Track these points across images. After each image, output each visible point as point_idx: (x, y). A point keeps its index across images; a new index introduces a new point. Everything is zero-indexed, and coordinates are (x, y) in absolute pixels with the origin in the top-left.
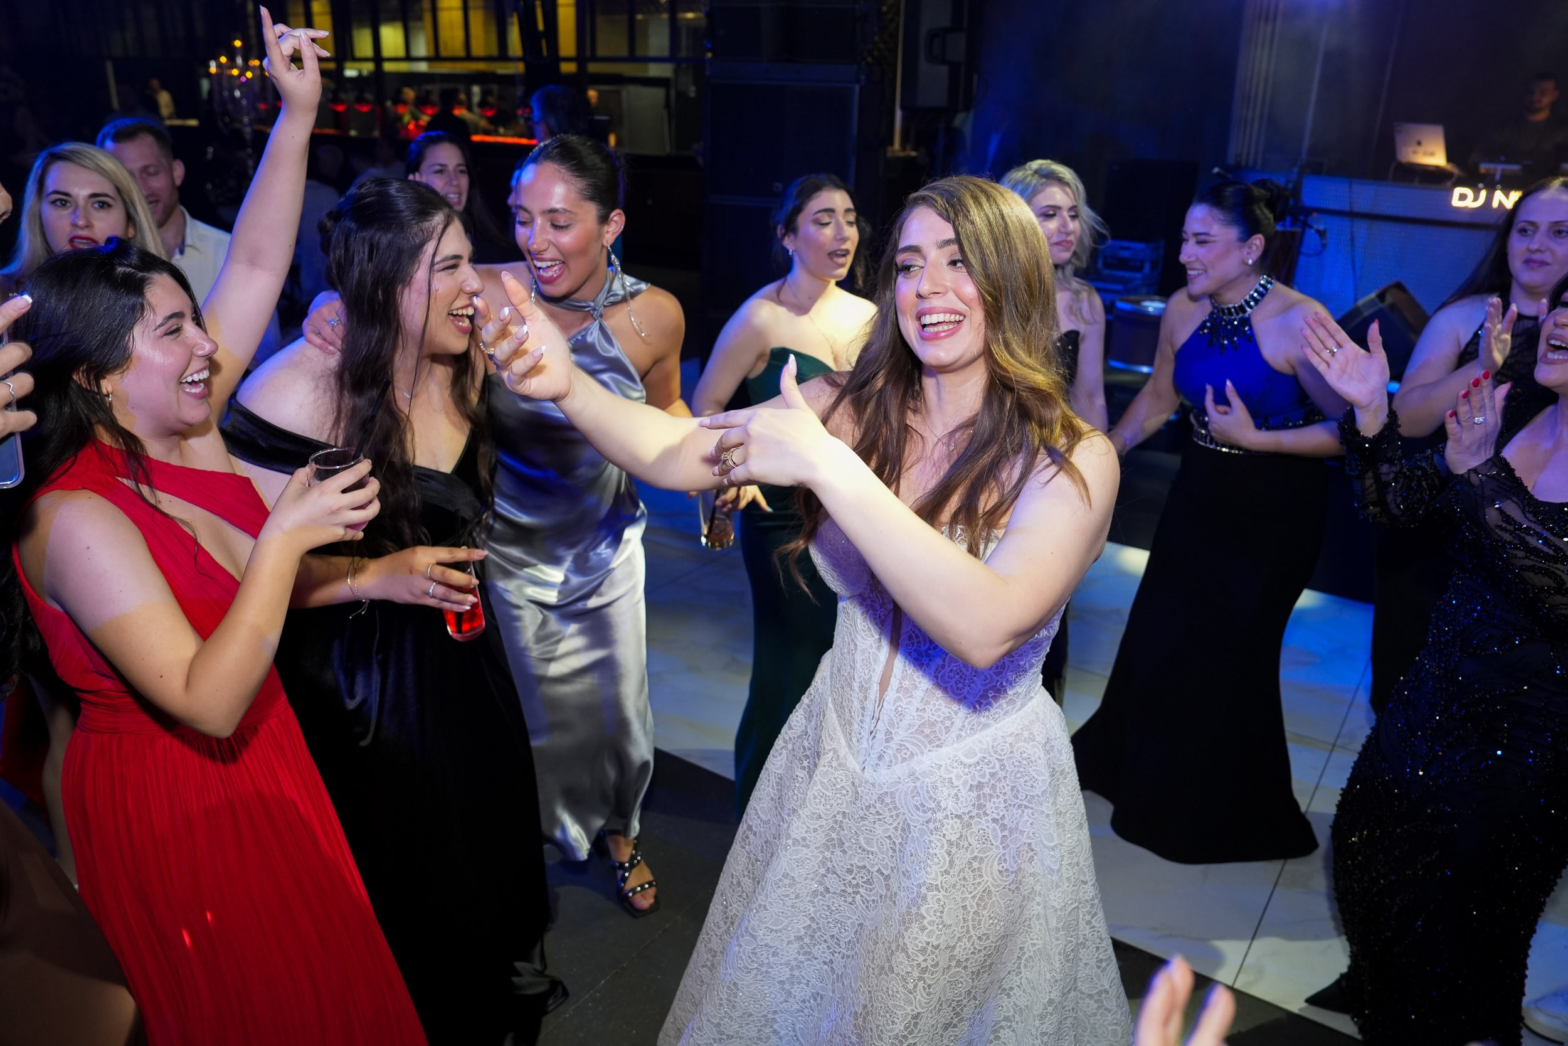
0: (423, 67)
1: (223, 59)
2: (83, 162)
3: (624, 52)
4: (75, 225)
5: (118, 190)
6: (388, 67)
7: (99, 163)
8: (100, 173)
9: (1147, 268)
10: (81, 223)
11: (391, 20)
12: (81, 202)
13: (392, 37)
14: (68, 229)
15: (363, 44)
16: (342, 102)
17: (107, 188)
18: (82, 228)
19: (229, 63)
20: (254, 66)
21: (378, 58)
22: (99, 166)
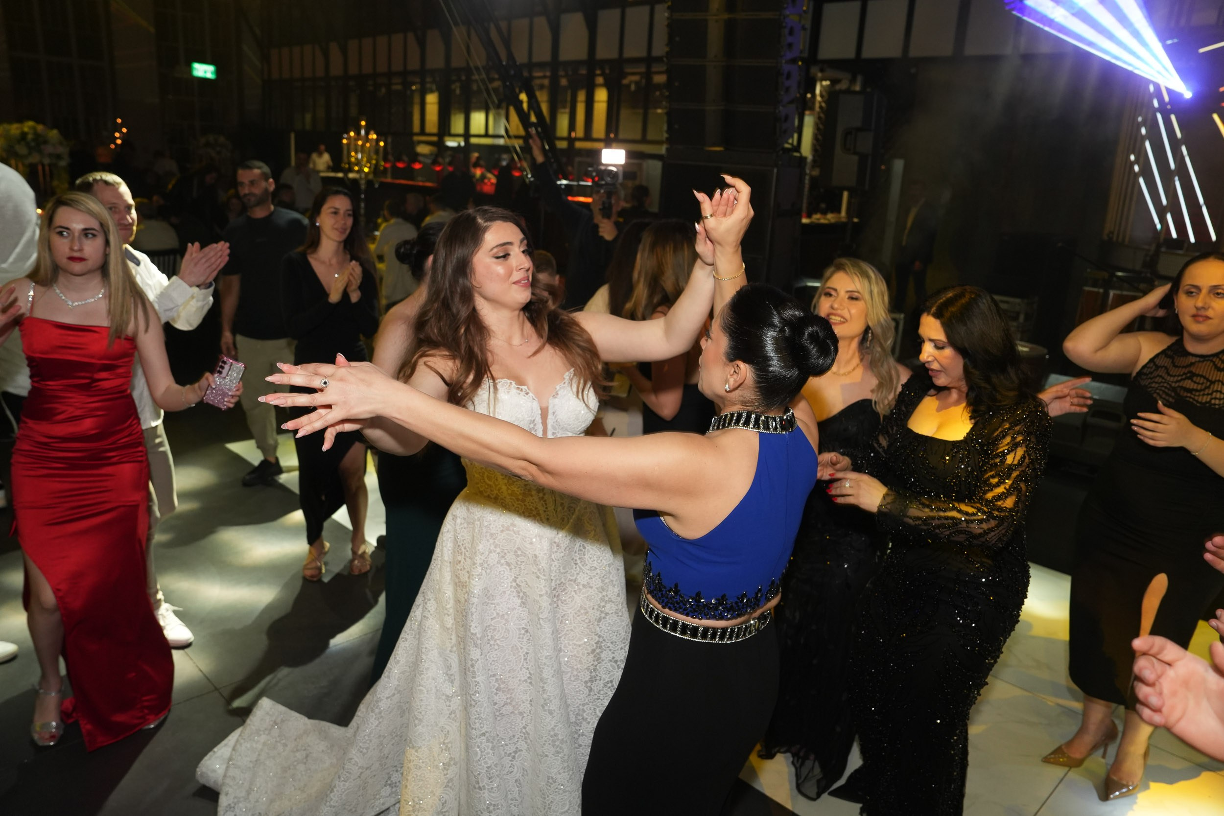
0: (501, 142)
1: (352, 134)
2: (79, 208)
3: (638, 136)
4: (71, 249)
5: (102, 225)
6: (473, 140)
7: (88, 206)
8: (90, 214)
9: (1022, 318)
10: (76, 248)
11: (478, 109)
12: (77, 234)
13: (478, 120)
14: (67, 250)
15: (457, 125)
16: (439, 164)
17: (95, 224)
18: (76, 251)
19: (356, 136)
20: (373, 139)
21: (467, 135)
22: (89, 209)
